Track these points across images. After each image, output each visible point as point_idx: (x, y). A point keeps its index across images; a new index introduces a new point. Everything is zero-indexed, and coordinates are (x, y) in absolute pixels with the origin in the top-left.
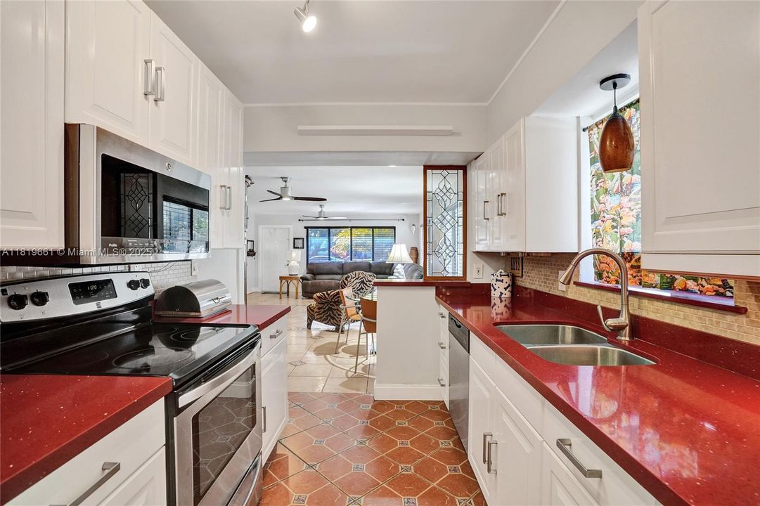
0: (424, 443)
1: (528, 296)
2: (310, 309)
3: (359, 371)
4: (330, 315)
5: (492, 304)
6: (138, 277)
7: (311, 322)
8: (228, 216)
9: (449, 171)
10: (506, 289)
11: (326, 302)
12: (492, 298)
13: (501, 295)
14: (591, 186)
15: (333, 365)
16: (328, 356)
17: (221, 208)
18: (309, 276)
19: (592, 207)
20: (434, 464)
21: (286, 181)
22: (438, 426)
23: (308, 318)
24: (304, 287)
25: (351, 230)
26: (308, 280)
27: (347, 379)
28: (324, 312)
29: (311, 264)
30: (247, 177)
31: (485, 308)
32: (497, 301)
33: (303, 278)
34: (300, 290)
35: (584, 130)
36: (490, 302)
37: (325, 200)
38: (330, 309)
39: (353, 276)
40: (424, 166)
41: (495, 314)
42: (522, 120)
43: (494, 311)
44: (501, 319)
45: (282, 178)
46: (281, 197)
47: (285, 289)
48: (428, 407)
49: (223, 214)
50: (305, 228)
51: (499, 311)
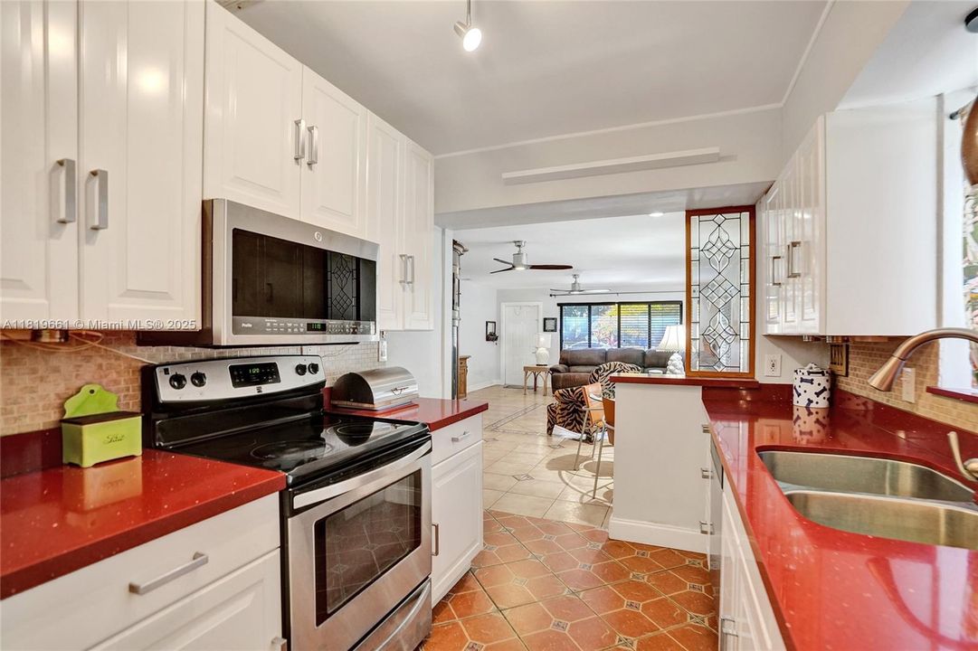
0: (664, 612)
1: (862, 408)
2: (551, 409)
3: (600, 496)
4: (575, 419)
5: (795, 417)
6: (307, 362)
7: (553, 426)
8: (413, 291)
9: (727, 216)
10: (818, 394)
11: (571, 402)
12: (795, 408)
13: (809, 404)
14: (965, 216)
15: (567, 484)
16: (564, 473)
17: (401, 282)
18: (561, 367)
19: (965, 255)
20: (670, 645)
21: (519, 246)
22: (692, 590)
23: (549, 421)
24: (554, 381)
25: (619, 308)
26: (559, 372)
27: (580, 505)
28: (567, 414)
29: (567, 352)
30: (455, 242)
31: (783, 423)
32: (803, 413)
33: (554, 370)
34: (549, 384)
35: (952, 117)
36: (792, 414)
37: (571, 267)
38: (575, 411)
39: (607, 368)
40: (687, 211)
41: (798, 433)
42: (821, 119)
43: (796, 429)
44: (808, 441)
45: (515, 242)
46: (514, 267)
47: (531, 383)
48: (684, 560)
49: (404, 289)
50: (558, 305)
51: (806, 428)
